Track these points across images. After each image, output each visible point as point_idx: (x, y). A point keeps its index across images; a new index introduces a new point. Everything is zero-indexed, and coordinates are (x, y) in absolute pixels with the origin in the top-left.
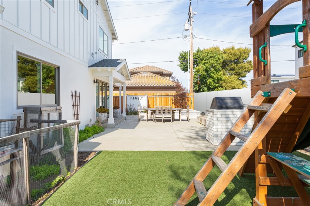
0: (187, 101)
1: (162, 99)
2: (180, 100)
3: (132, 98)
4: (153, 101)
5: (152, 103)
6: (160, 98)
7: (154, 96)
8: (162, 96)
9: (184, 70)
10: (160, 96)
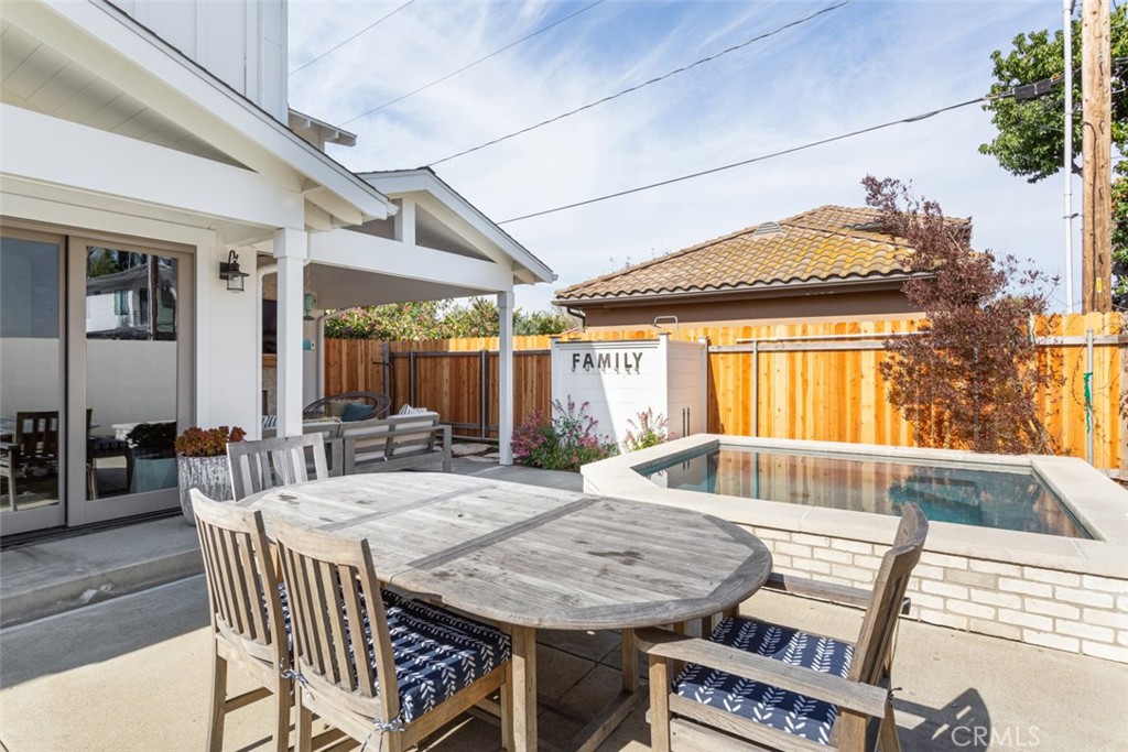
0: (1039, 379)
1: (805, 364)
2: (960, 371)
3: (582, 358)
4: (746, 380)
5: (735, 392)
6: (793, 361)
7: (753, 347)
8: (810, 346)
9: (1026, 167)
10: (788, 346)
